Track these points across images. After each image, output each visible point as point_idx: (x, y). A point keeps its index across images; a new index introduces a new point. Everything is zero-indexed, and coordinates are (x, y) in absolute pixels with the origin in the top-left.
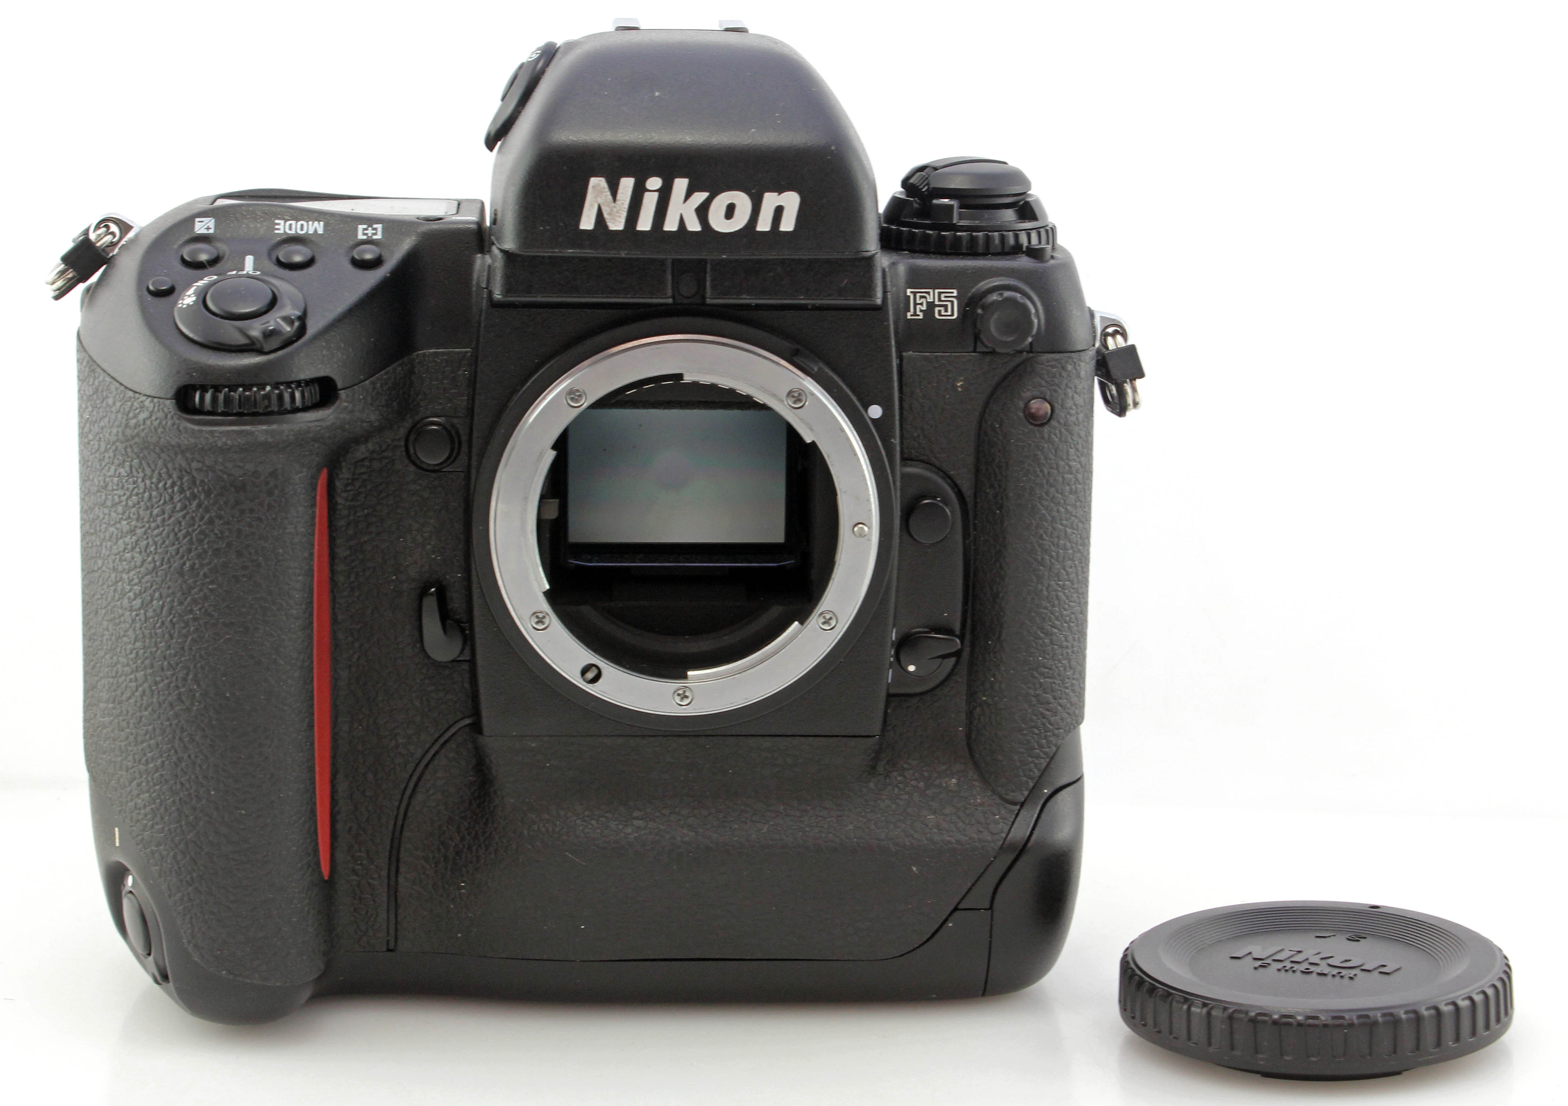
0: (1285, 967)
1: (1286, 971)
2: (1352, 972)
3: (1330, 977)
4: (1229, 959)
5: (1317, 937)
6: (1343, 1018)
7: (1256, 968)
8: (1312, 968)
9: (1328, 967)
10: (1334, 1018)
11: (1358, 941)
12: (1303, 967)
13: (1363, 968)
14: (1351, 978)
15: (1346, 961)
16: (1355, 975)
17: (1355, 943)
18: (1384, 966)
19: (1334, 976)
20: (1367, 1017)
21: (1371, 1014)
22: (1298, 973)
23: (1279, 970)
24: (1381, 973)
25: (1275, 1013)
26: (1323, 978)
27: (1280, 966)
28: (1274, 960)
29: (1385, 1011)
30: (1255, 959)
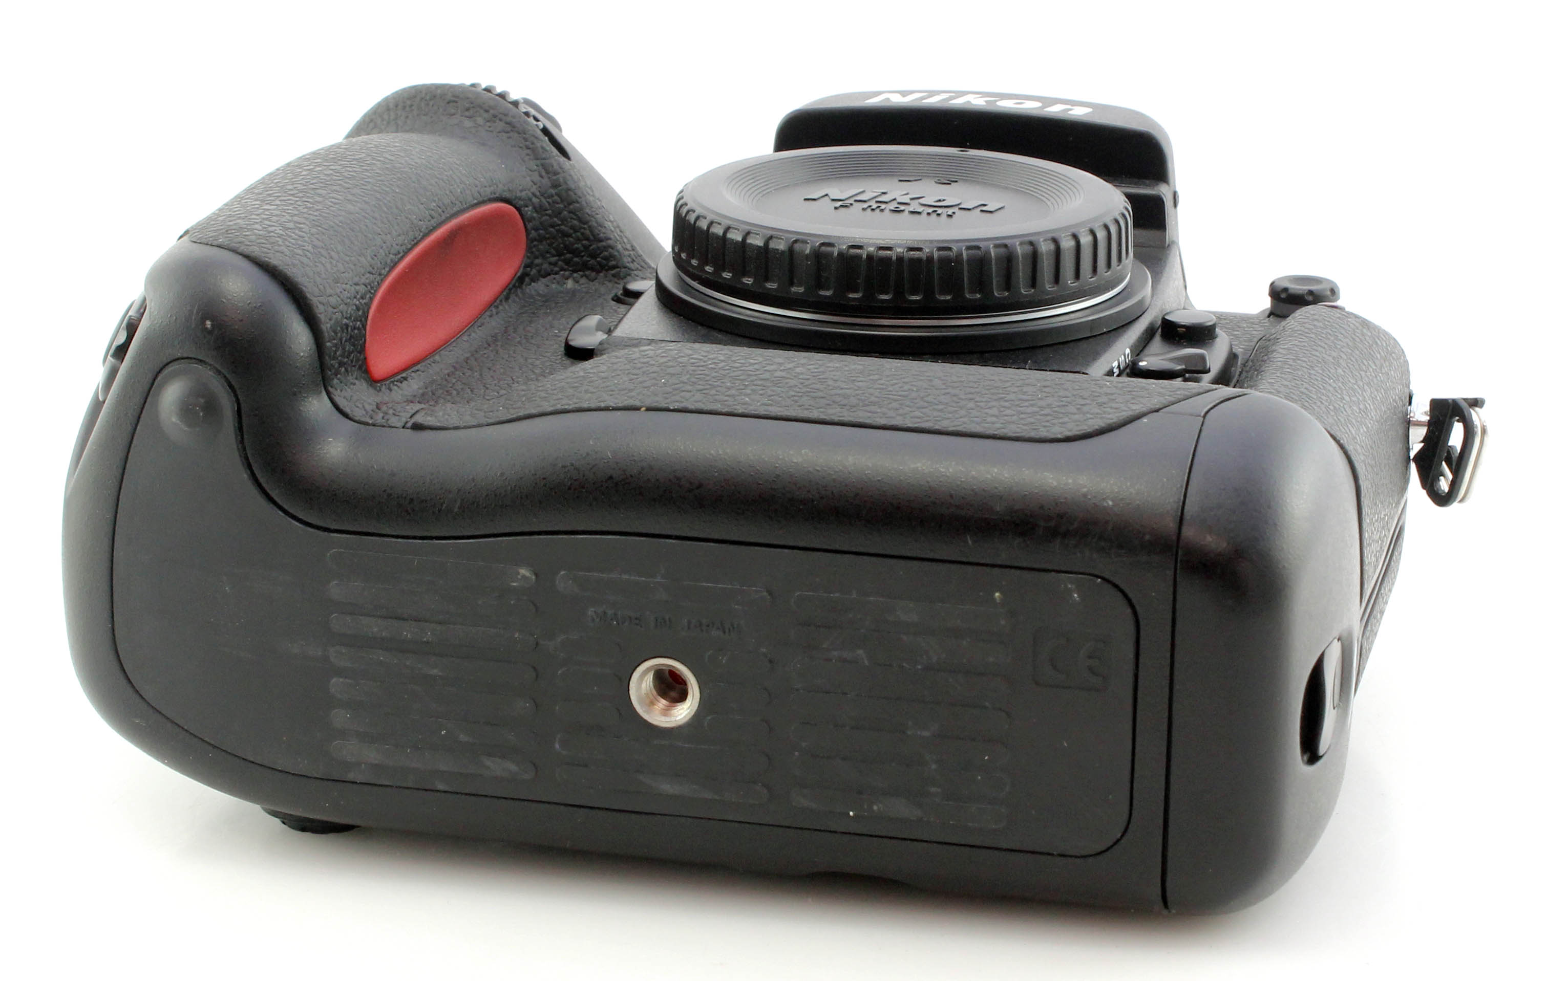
0: (870, 206)
1: (873, 210)
2: (950, 211)
3: (924, 215)
4: (803, 202)
5: (901, 181)
6: (950, 249)
7: (836, 208)
8: (902, 207)
9: (920, 206)
10: (940, 249)
11: (950, 184)
12: (893, 206)
13: (960, 206)
14: (950, 216)
15: (940, 201)
16: (954, 213)
17: (949, 186)
18: (985, 205)
19: (929, 214)
20: (978, 248)
21: (981, 244)
22: (887, 212)
23: (864, 209)
24: (982, 211)
25: (870, 245)
26: (916, 216)
27: (865, 205)
28: (856, 201)
29: (998, 242)
30: (833, 200)
